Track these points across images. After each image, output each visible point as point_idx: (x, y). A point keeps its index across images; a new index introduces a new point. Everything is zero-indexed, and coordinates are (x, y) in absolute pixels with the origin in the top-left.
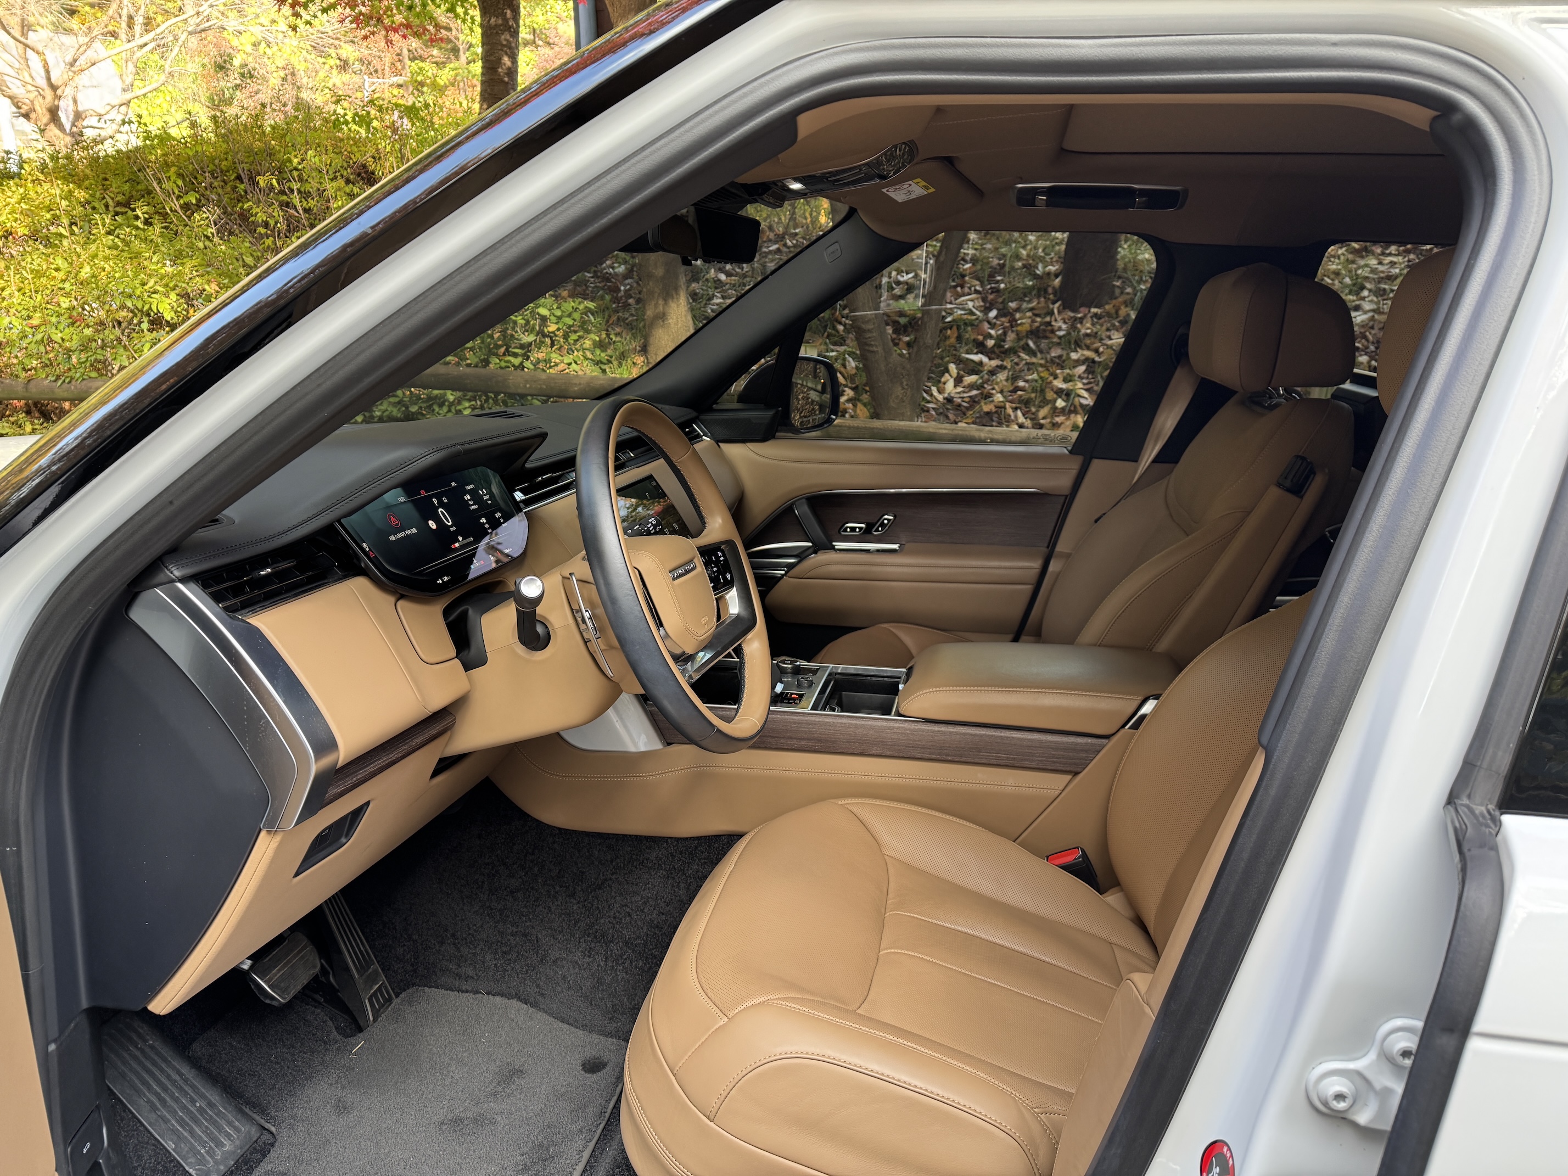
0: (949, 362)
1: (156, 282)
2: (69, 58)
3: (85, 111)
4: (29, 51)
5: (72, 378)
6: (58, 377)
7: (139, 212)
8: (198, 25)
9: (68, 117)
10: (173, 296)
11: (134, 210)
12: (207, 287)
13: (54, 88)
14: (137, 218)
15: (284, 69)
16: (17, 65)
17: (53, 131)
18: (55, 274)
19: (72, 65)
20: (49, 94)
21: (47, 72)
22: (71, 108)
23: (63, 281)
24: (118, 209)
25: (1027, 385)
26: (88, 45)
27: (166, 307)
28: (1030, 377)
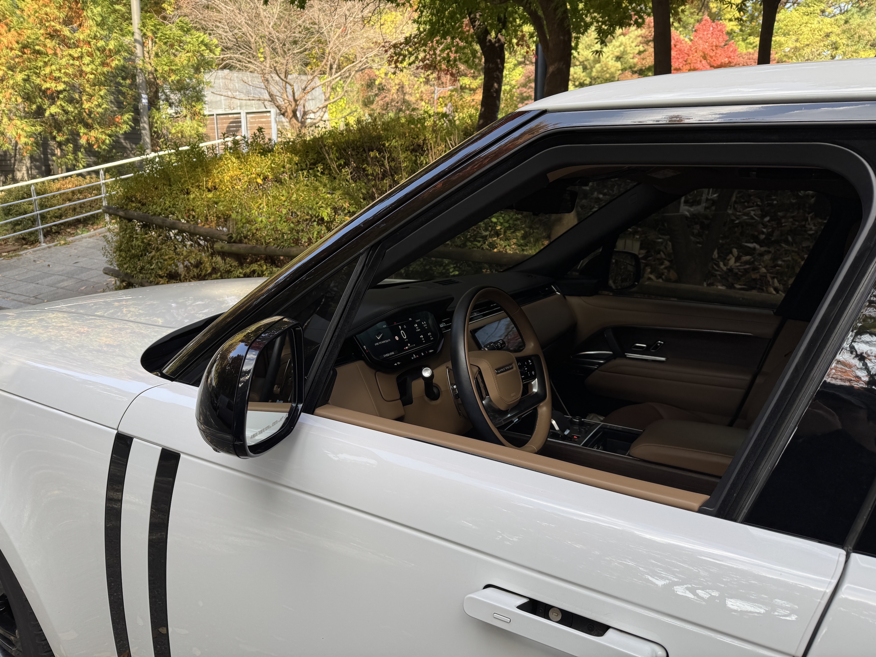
0: (733, 247)
1: (322, 203)
2: (303, 87)
3: (308, 111)
4: (287, 85)
5: (284, 246)
6: (278, 246)
7: (319, 169)
8: (360, 67)
9: (300, 114)
10: (329, 209)
11: (317, 168)
12: (344, 205)
13: (296, 101)
14: (318, 171)
15: (399, 84)
16: (282, 91)
17: (294, 121)
18: (282, 198)
19: (304, 89)
20: (293, 104)
21: (294, 94)
22: (302, 110)
23: (284, 201)
24: (311, 166)
25: (783, 263)
26: (312, 80)
27: (326, 213)
28: (786, 259)
